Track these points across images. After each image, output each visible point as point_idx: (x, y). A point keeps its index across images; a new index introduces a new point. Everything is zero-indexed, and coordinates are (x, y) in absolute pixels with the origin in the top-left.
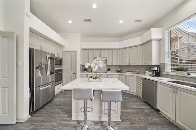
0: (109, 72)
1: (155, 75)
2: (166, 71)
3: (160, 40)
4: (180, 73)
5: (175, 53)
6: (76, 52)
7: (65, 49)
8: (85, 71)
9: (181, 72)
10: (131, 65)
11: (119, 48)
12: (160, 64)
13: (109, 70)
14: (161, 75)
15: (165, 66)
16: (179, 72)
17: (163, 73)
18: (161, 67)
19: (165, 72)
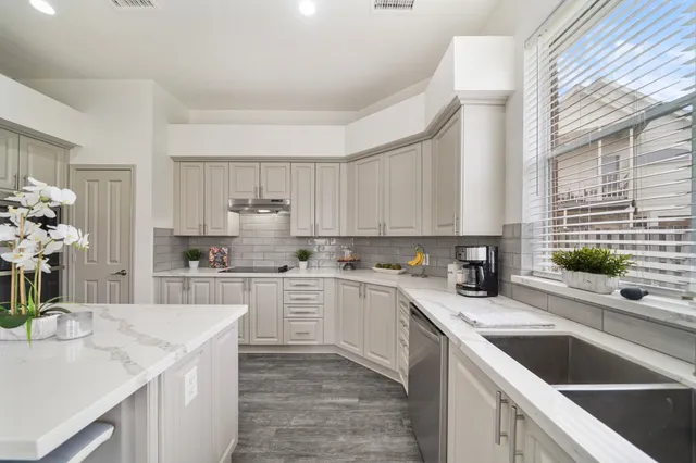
0: (303, 264)
1: (477, 289)
2: (525, 266)
3: (504, 103)
4: (586, 285)
5: (618, 191)
6: (129, 169)
7: (76, 159)
8: (194, 264)
9: (588, 276)
10: (390, 233)
11: (343, 154)
12: (504, 226)
13: (304, 256)
14: (507, 287)
15: (523, 241)
16: (581, 277)
17: (515, 278)
18: (508, 245)
19: (522, 272)
